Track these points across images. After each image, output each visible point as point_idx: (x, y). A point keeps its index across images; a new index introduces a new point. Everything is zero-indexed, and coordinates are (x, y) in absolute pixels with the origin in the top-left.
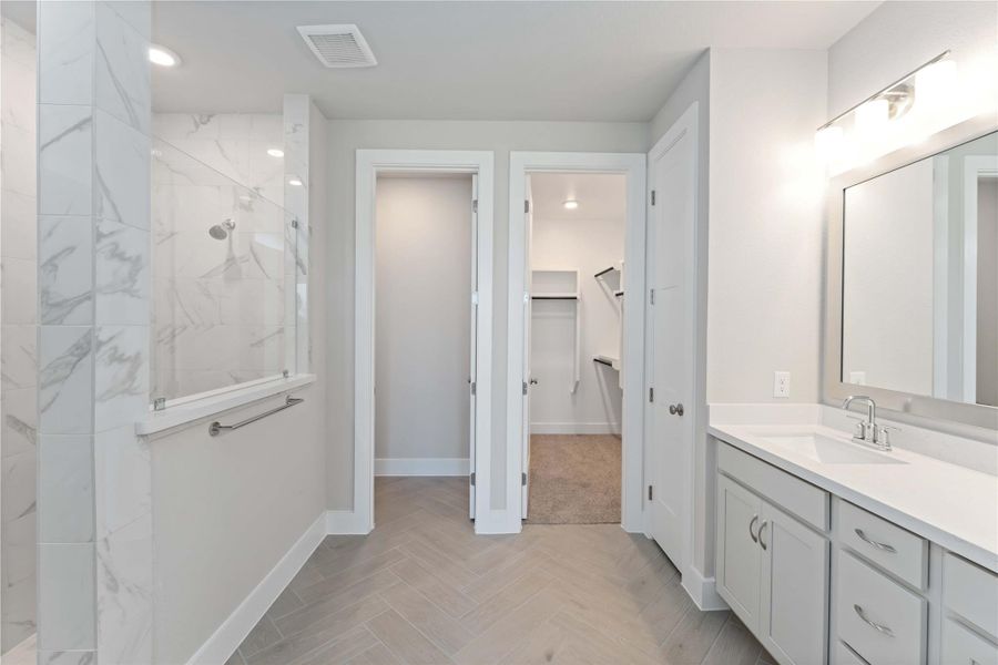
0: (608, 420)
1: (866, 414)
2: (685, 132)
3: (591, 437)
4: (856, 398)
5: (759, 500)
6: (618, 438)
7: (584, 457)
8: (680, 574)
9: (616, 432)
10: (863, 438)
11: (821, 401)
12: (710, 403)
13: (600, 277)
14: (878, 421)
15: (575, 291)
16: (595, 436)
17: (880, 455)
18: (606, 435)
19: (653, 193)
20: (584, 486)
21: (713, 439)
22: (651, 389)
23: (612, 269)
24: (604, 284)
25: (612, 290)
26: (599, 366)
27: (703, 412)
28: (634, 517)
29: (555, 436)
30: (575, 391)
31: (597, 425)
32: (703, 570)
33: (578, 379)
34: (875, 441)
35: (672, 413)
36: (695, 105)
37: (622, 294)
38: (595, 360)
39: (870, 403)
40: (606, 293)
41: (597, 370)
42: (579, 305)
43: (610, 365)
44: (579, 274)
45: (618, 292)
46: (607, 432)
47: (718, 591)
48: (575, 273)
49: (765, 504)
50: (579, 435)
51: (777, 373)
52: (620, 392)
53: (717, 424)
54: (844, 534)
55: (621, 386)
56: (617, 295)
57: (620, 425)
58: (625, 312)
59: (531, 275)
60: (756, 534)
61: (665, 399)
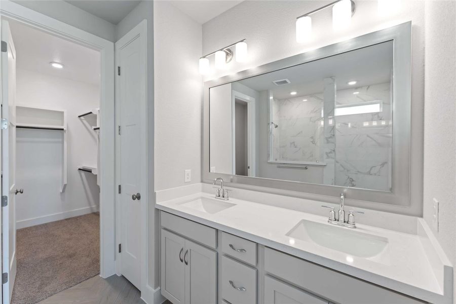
0: (90, 204)
1: (220, 185)
2: (139, 35)
3: (76, 219)
4: (218, 179)
5: (184, 239)
6: (97, 214)
7: (71, 234)
8: (140, 292)
9: (95, 211)
10: (219, 196)
11: (202, 182)
12: (156, 191)
13: (82, 118)
14: (224, 187)
15: (63, 125)
16: (80, 217)
17: (226, 203)
18: (88, 215)
19: (119, 68)
20: (70, 256)
21: (158, 211)
22: (120, 186)
23: (91, 113)
24: (85, 122)
25: (91, 126)
26: (83, 173)
27: (152, 196)
28: (109, 266)
29: (46, 225)
30: (64, 191)
31: (82, 209)
32: (154, 285)
33: (65, 182)
34: (223, 197)
35: (134, 199)
36: (145, 22)
37: (99, 128)
38: (79, 169)
39: (222, 181)
40: (87, 128)
41: (81, 176)
42: (65, 135)
43: (90, 171)
44: (65, 115)
45: (95, 127)
46: (89, 212)
47: (162, 294)
48: (62, 113)
49: (187, 241)
50: (66, 219)
51: (186, 170)
52: (98, 189)
53: (161, 202)
54: (224, 248)
55: (98, 184)
56: (95, 129)
57: (98, 206)
58: (101, 139)
59: (15, 108)
60: (182, 257)
61: (129, 191)
